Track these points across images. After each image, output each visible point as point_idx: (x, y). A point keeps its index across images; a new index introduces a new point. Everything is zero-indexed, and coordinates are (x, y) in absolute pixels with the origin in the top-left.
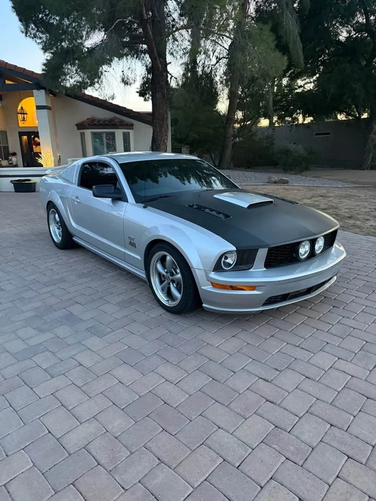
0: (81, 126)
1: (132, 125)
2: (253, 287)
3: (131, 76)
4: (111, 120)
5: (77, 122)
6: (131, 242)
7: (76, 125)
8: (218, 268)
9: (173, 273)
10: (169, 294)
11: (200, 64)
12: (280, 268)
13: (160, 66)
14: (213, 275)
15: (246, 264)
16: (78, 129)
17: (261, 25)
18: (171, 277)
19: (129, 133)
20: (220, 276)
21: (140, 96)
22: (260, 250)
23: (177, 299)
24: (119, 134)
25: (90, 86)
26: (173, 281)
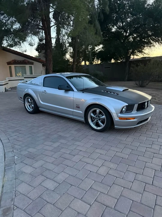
0: (9, 63)
1: (33, 63)
2: (134, 118)
3: (33, 42)
4: (23, 61)
5: (7, 61)
6: (77, 107)
7: (7, 63)
8: (121, 112)
9: (99, 116)
10: (97, 125)
11: (61, 39)
12: (140, 111)
13: (49, 39)
14: (120, 115)
15: (130, 110)
16: (8, 65)
17: (89, 25)
18: (99, 118)
19: (32, 66)
20: (123, 115)
21: (36, 51)
22: (135, 105)
23: (101, 126)
24: (27, 67)
25: (15, 46)
26: (99, 119)
